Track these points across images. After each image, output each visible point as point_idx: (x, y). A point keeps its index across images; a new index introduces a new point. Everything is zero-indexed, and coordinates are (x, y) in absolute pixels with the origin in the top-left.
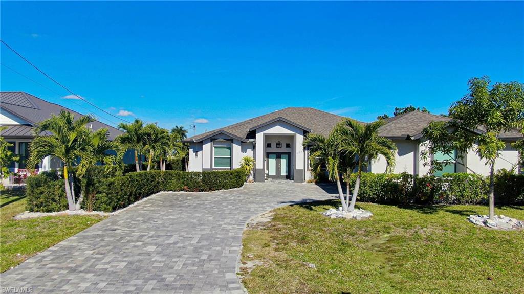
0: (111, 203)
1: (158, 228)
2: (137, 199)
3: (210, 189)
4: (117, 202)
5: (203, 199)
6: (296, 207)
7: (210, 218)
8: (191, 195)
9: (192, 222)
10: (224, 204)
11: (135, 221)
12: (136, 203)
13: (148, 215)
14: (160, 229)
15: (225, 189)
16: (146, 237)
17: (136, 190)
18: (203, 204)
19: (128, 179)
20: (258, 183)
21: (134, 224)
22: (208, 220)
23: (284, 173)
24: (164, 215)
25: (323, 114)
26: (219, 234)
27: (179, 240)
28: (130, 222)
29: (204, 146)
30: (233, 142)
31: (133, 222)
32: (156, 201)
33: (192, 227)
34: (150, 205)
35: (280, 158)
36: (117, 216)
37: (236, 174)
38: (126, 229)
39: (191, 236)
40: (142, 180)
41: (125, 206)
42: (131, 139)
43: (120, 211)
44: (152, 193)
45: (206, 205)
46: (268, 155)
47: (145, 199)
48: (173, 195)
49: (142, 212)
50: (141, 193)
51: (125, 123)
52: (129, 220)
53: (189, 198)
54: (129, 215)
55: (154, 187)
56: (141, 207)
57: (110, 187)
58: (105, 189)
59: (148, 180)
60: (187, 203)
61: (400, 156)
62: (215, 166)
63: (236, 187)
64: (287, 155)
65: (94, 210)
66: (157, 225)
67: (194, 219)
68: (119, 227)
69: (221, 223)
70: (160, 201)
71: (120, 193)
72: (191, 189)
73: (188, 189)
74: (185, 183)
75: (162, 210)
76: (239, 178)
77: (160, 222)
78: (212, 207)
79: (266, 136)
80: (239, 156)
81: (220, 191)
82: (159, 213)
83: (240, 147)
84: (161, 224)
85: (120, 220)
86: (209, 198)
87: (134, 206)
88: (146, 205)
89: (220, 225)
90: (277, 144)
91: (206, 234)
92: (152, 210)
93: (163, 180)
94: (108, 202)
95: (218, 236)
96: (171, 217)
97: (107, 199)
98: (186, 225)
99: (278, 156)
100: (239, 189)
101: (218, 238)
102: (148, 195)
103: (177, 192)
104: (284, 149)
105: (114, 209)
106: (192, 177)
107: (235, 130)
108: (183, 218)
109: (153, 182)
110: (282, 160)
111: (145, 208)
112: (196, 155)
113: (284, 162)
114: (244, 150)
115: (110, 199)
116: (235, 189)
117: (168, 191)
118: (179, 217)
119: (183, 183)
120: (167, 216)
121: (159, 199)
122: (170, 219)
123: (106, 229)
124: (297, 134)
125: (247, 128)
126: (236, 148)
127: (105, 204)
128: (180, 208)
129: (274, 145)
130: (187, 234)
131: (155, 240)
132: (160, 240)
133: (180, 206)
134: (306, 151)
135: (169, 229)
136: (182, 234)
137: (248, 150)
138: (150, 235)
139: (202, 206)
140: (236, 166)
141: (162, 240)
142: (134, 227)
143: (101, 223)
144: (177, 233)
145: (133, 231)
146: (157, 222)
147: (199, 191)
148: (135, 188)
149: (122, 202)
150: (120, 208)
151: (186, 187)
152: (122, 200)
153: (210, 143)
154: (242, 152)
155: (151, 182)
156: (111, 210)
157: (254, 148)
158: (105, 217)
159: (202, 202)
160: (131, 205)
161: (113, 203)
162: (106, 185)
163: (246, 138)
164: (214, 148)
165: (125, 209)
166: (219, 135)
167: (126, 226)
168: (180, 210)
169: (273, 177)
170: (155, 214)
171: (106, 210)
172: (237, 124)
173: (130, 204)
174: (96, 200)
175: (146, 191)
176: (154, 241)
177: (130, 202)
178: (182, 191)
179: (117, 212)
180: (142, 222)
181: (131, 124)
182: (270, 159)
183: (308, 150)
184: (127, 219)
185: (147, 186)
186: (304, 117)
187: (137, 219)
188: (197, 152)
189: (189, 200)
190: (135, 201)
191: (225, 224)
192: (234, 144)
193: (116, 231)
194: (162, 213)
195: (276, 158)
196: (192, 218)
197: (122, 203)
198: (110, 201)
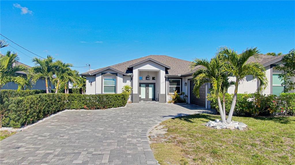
0: (19, 119)
1: (65, 144)
2: (45, 115)
3: (104, 108)
4: (26, 119)
5: (100, 114)
6: (177, 120)
7: (112, 132)
8: (90, 112)
9: (97, 137)
10: (119, 119)
11: (42, 136)
12: (44, 119)
13: (54, 130)
14: (67, 145)
15: (114, 107)
16: (51, 156)
17: (45, 108)
18: (102, 119)
19: (37, 99)
20: (135, 103)
21: (40, 140)
22: (111, 134)
23: (151, 96)
24: (70, 130)
25: (174, 59)
26: (128, 149)
27: (89, 159)
28: (36, 138)
29: (96, 78)
30: (117, 75)
31: (40, 138)
32: (62, 117)
33: (98, 141)
34: (57, 120)
35: (149, 87)
36: (25, 131)
37: (122, 96)
38: (31, 146)
39: (100, 153)
40: (50, 100)
41: (33, 122)
42: (43, 70)
43: (29, 126)
44: (59, 111)
45: (104, 119)
46: (140, 85)
47: (53, 116)
48: (76, 112)
49: (50, 127)
50: (49, 111)
51: (38, 58)
52: (35, 136)
53: (88, 114)
54: (37, 130)
55: (61, 106)
56: (50, 123)
57: (19, 105)
58: (14, 106)
59: (56, 100)
60: (88, 118)
61: (248, 81)
62: (104, 92)
63: (122, 106)
64: (153, 85)
65: (3, 126)
66: (63, 140)
67: (98, 133)
68: (23, 144)
69: (125, 136)
70: (65, 117)
71: (29, 110)
72: (90, 107)
73: (87, 108)
74: (85, 102)
75: (68, 124)
76: (125, 100)
77: (66, 137)
78: (110, 122)
79: (140, 71)
80: (121, 85)
81: (111, 109)
82: (65, 128)
83: (122, 79)
84: (67, 139)
85: (27, 136)
86: (105, 114)
87: (43, 122)
88: (54, 121)
89: (125, 139)
90: (146, 77)
91: (115, 149)
92: (58, 125)
93: (68, 101)
94: (16, 119)
95: (128, 152)
96: (77, 131)
97: (16, 116)
98: (92, 140)
99: (147, 85)
100: (124, 107)
101: (129, 154)
102: (55, 113)
103: (78, 110)
104: (151, 81)
105: (23, 125)
106: (90, 98)
107: (118, 68)
108: (88, 133)
109: (60, 102)
110: (149, 88)
111: (53, 124)
112: (91, 85)
113: (151, 89)
114: (124, 81)
115: (18, 116)
116: (121, 107)
117: (72, 109)
118: (84, 132)
119: (83, 103)
120: (72, 130)
121: (65, 115)
122: (76, 133)
123: (9, 147)
124: (161, 70)
125: (125, 66)
126: (120, 79)
127: (14, 120)
128: (83, 123)
129: (144, 78)
130: (95, 150)
131: (61, 159)
132: (67, 159)
133: (83, 121)
134: (167, 82)
135: (76, 144)
136: (91, 150)
137: (127, 81)
138: (56, 153)
139: (101, 120)
140: (119, 91)
141: (70, 159)
142: (40, 144)
143: (7, 139)
144: (85, 149)
145: (38, 149)
146: (63, 136)
147: (96, 109)
148: (44, 106)
149: (31, 118)
150: (29, 123)
151: (85, 106)
152: (31, 116)
153: (101, 76)
154: (123, 82)
155: (59, 102)
156: (19, 126)
157: (132, 79)
158: (12, 132)
159: (100, 117)
160: (41, 121)
161: (22, 120)
162: (15, 103)
163: (126, 73)
164: (103, 79)
165: (34, 124)
166: (107, 71)
167: (31, 142)
168: (84, 125)
169: (144, 100)
170: (61, 128)
171: (15, 126)
172: (118, 64)
173: (39, 120)
174: (6, 117)
175: (54, 110)
176: (60, 162)
177: (39, 119)
178: (82, 109)
179: (26, 128)
180: (48, 137)
181: (43, 59)
182: (141, 88)
183: (168, 81)
184: (34, 135)
185: (55, 105)
186: (162, 61)
187: (43, 135)
188: (91, 82)
189: (89, 116)
190: (44, 118)
191: (128, 137)
192: (118, 77)
193: (20, 149)
194: (68, 128)
195: (146, 86)
196: (96, 132)
197: (31, 120)
198: (19, 117)
